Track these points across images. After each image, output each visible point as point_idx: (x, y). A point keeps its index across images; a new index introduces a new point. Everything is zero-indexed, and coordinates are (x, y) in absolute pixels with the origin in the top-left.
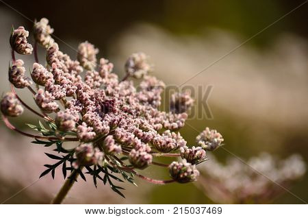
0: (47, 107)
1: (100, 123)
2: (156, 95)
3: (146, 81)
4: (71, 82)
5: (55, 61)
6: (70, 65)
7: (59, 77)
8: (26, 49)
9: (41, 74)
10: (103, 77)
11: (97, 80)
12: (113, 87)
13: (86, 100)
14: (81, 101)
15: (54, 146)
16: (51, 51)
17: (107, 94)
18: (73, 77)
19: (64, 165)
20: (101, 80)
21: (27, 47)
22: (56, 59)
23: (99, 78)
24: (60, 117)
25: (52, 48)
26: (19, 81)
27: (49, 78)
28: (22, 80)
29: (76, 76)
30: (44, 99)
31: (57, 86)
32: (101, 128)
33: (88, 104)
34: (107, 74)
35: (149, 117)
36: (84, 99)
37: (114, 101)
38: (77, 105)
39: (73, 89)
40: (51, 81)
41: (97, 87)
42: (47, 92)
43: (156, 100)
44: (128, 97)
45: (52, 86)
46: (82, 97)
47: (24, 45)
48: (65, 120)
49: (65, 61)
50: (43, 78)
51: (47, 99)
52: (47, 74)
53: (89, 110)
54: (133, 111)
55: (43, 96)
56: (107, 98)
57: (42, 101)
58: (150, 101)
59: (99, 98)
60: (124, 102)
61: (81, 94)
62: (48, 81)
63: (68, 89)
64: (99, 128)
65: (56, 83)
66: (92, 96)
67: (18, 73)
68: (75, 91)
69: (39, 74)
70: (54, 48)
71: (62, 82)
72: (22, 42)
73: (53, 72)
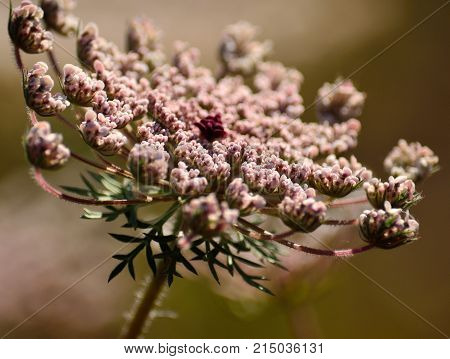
0: (107, 144)
1: (209, 158)
2: (289, 95)
3: (264, 73)
4: (133, 92)
5: (96, 58)
6: (121, 62)
7: (113, 86)
8: (44, 43)
9: (81, 85)
10: (186, 75)
11: (178, 83)
12: (209, 92)
13: (172, 120)
14: (163, 124)
15: (122, 219)
16: (86, 39)
17: (202, 105)
18: (133, 82)
19: (149, 250)
20: (183, 82)
21: (42, 39)
22: (100, 54)
23: (179, 78)
24: (140, 157)
25: (86, 34)
26: (47, 102)
27: (97, 89)
28: (51, 99)
29: (138, 82)
30: (100, 129)
31: (115, 102)
32: (215, 167)
33: (177, 128)
34: (192, 69)
35: (289, 136)
36: (167, 119)
37: (218, 116)
38: (156, 132)
39: (143, 104)
40: (102, 95)
41: (180, 95)
42: (100, 115)
43: (293, 104)
44: (240, 106)
45: (107, 104)
46: (164, 116)
47: (38, 35)
48: (150, 161)
49: (112, 54)
50: (86, 91)
51: (105, 127)
52: (91, 82)
53: (180, 139)
54: (257, 131)
55: (97, 123)
56: (204, 113)
57: (97, 132)
58: (283, 109)
59: (190, 115)
60: (237, 116)
61: (160, 111)
62: (97, 94)
63: (133, 106)
64: (211, 168)
65: (110, 98)
66: (176, 113)
67: (43, 87)
68: (145, 108)
69: (77, 84)
70: (91, 32)
71: (119, 94)
72: (34, 29)
73: (98, 78)
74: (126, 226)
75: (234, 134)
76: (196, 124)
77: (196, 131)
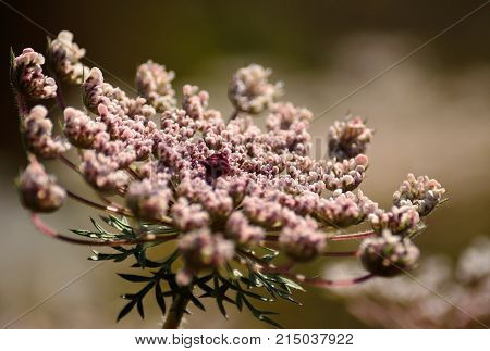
0: (107, 183)
1: (212, 194)
2: (299, 133)
4: (139, 134)
5: (101, 102)
6: (129, 107)
7: (116, 128)
8: (45, 89)
9: (83, 128)
11: (186, 125)
12: (218, 132)
13: (176, 159)
14: (166, 163)
15: (132, 259)
16: (91, 84)
17: (209, 144)
18: (140, 124)
19: (158, 290)
20: (192, 123)
21: (45, 85)
22: (104, 98)
23: (187, 119)
24: (136, 196)
25: (90, 79)
26: (45, 145)
27: (98, 131)
28: (50, 142)
29: (145, 123)
30: (99, 168)
31: (117, 143)
32: (215, 202)
33: (181, 167)
34: (201, 111)
35: (297, 172)
36: (171, 158)
37: (224, 154)
38: (159, 171)
39: (147, 144)
40: (103, 137)
41: (188, 136)
42: (101, 155)
44: (248, 144)
45: (108, 145)
46: (168, 155)
47: (39, 82)
48: (147, 198)
49: (119, 99)
50: (88, 134)
51: (105, 168)
52: (92, 124)
53: (184, 177)
54: (265, 167)
55: (96, 164)
56: (212, 152)
57: (97, 173)
58: (292, 145)
59: (197, 153)
60: (245, 154)
61: (163, 150)
62: (99, 136)
63: (137, 147)
64: (211, 204)
65: (113, 139)
66: (183, 153)
67: (41, 131)
68: (150, 149)
69: (78, 128)
70: (95, 77)
71: (123, 136)
72: (35, 76)
73: (102, 120)
74: (135, 266)
75: (241, 171)
76: (203, 163)
77: (202, 169)
